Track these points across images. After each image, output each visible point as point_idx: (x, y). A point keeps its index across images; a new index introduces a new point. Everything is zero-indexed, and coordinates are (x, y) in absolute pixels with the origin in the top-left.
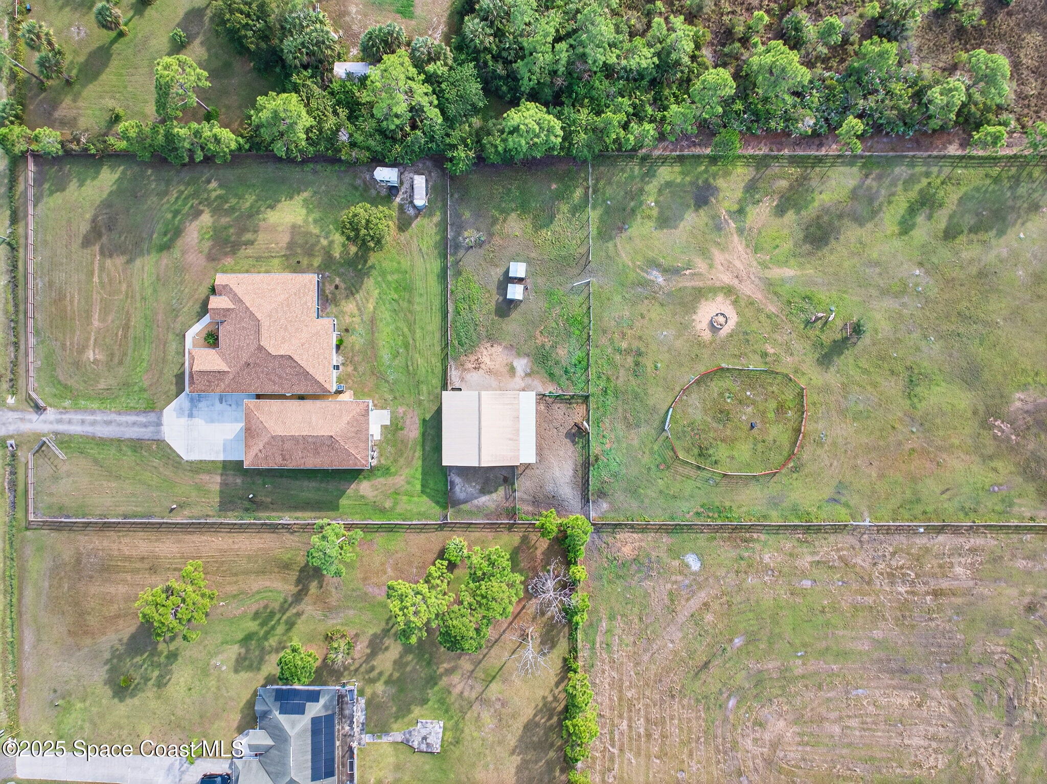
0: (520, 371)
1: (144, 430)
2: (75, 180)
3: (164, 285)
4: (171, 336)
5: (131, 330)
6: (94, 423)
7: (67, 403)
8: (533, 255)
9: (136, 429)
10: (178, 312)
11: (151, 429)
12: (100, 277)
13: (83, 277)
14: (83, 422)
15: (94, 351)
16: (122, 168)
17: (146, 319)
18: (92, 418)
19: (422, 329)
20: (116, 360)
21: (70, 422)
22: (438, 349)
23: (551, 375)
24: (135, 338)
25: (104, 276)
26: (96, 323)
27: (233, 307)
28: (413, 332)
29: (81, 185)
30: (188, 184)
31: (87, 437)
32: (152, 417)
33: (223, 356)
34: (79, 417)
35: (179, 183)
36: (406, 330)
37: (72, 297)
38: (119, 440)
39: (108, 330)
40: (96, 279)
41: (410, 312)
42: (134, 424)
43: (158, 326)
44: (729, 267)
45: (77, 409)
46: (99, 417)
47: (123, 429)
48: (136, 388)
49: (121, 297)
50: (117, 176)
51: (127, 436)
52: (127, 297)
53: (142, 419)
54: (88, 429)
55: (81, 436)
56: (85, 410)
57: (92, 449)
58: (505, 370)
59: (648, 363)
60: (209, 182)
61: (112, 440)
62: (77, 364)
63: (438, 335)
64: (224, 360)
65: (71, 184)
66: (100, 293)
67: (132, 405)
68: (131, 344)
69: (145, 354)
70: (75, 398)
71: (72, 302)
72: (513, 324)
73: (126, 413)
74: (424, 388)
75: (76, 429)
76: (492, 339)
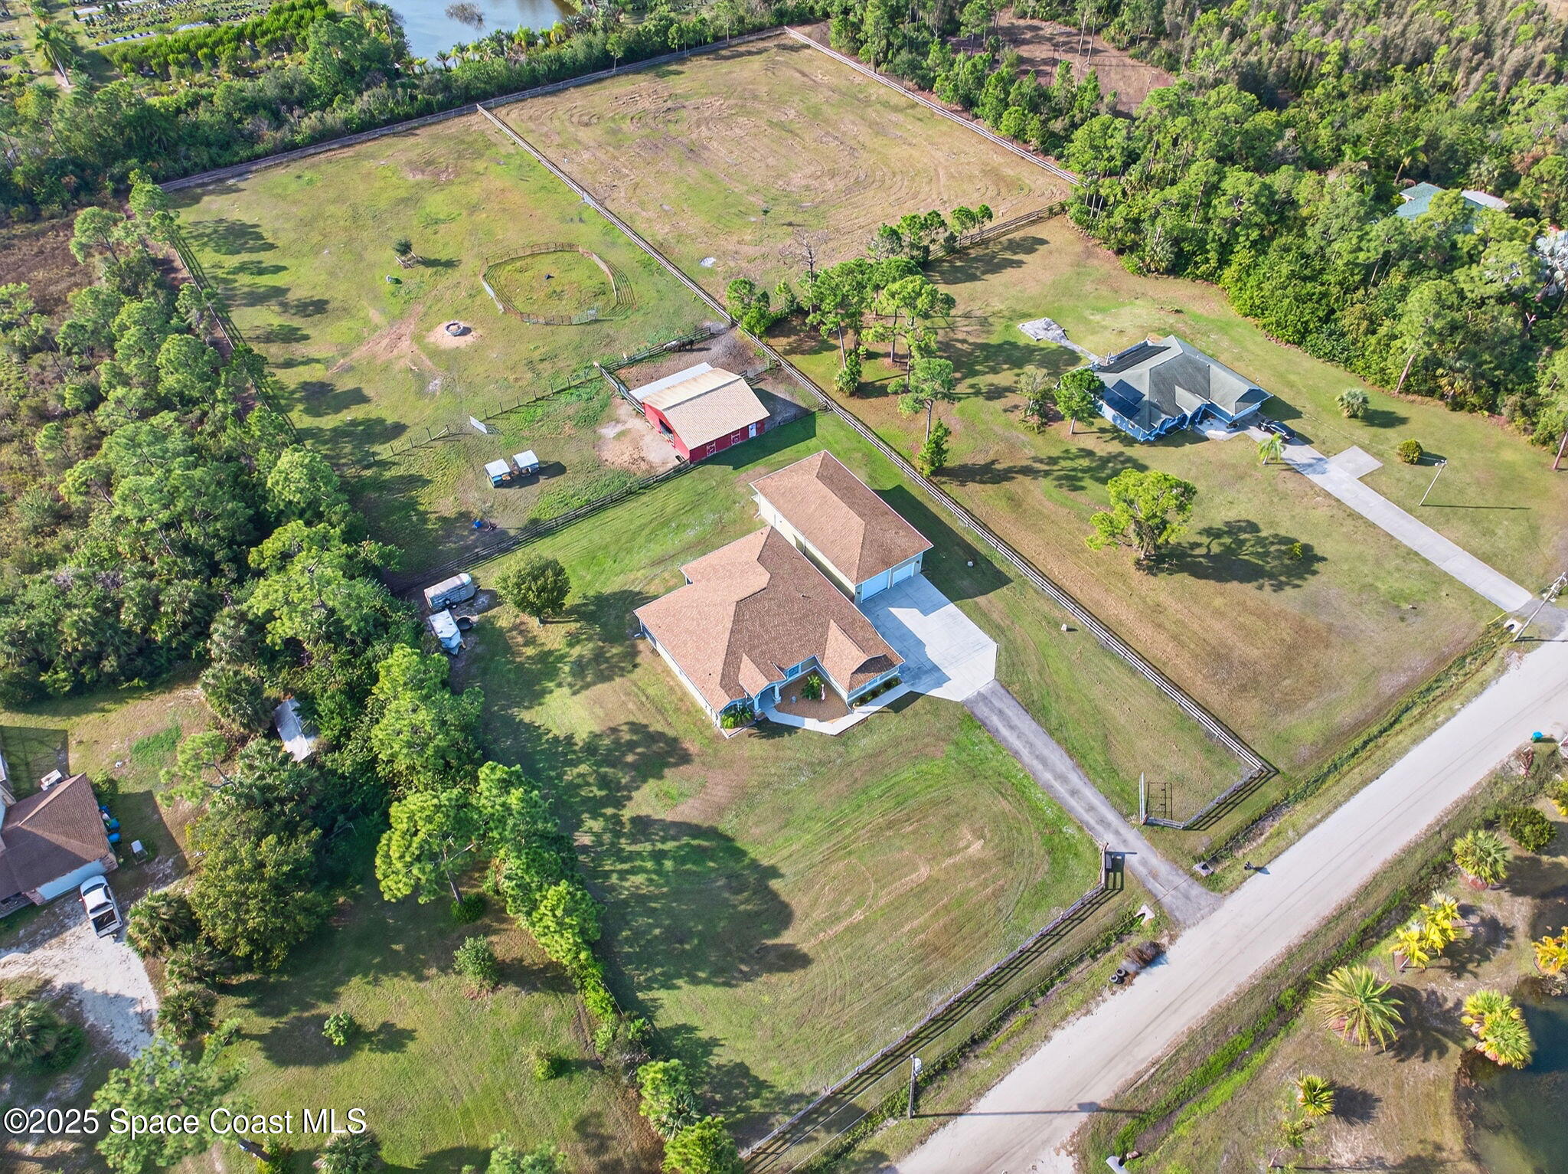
0: (620, 428)
1: (1007, 711)
2: (714, 1061)
3: (790, 810)
4: (856, 754)
5: (890, 817)
6: (1063, 778)
7: (1069, 830)
8: (470, 476)
9: (1016, 721)
10: (811, 764)
11: (997, 703)
12: (850, 913)
13: (871, 938)
14: (1074, 793)
15: (967, 847)
16: (640, 995)
17: (859, 807)
18: (1057, 785)
19: (631, 521)
20: (953, 809)
21: (1091, 808)
22: (644, 499)
23: (603, 407)
24: (899, 804)
25: (843, 908)
26: (924, 871)
27: (745, 657)
28: (642, 528)
29: (714, 1042)
30: (607, 875)
31: (1087, 775)
32: (982, 711)
33: (821, 644)
34: (1072, 802)
35: (613, 888)
36: (647, 531)
37: (914, 932)
38: (1051, 733)
39: (921, 847)
40: (858, 916)
41: (617, 541)
42: (1012, 728)
43: (856, 781)
44: (392, 347)
45: (1065, 814)
46: (1048, 776)
47: (1032, 737)
48: (964, 757)
49: (854, 859)
50: (661, 994)
51: (1034, 725)
52: (850, 853)
53: (995, 721)
54: (1075, 779)
55: (1094, 783)
56: (1054, 799)
57: (1096, 761)
58: (627, 439)
59: (536, 355)
60: (585, 849)
61: (1059, 742)
62: (1007, 858)
63: (630, 505)
64: (824, 635)
65: (723, 1061)
66: (875, 896)
67: (991, 747)
68: (912, 803)
69: (908, 774)
70: (1053, 828)
71: (924, 928)
72: (567, 456)
73: (1009, 747)
74: (702, 487)
75: (1090, 794)
76: (599, 464)
